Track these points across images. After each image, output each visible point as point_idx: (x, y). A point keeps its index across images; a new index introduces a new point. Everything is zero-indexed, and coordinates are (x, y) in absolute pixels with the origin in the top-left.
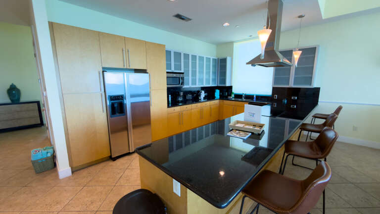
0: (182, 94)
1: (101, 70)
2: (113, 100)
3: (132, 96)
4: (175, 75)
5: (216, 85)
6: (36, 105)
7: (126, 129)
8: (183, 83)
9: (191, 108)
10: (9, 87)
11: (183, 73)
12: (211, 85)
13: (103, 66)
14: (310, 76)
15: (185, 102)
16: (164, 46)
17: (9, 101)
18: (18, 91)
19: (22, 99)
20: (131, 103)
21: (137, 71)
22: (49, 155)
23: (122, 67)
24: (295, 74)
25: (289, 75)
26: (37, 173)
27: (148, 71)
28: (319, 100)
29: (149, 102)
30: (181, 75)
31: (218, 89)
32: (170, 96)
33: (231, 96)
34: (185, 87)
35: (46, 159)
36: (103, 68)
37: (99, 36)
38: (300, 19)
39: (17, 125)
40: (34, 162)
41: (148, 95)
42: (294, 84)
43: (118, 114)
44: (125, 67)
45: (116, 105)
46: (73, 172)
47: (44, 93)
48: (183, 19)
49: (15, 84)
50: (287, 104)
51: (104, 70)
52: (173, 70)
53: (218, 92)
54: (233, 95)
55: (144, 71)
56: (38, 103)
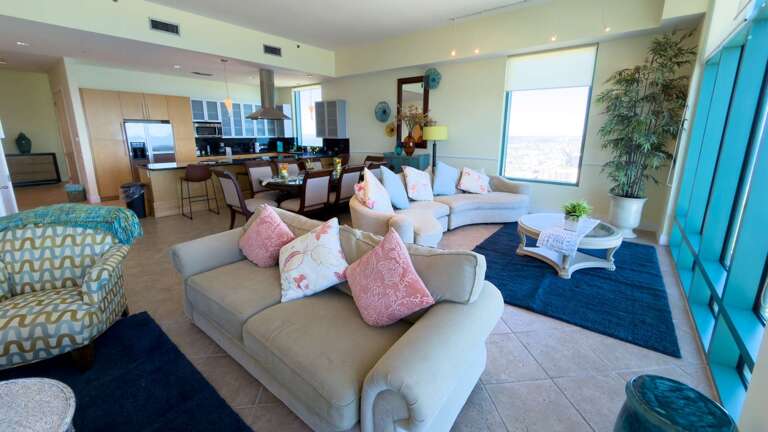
0: (223, 145)
1: (121, 121)
4: (207, 125)
5: (276, 137)
6: (51, 157)
8: (220, 133)
10: (17, 136)
11: (219, 123)
12: (269, 136)
13: (124, 117)
16: (189, 97)
17: (17, 152)
18: (28, 142)
19: (34, 151)
22: (80, 189)
23: (143, 119)
24: (328, 126)
25: (325, 126)
27: (171, 122)
28: (350, 151)
30: (217, 125)
31: (281, 141)
32: (208, 147)
33: (293, 148)
34: (225, 137)
35: (79, 191)
37: (119, 95)
41: (172, 149)
43: (140, 158)
44: (146, 118)
45: (138, 151)
46: (102, 201)
48: (204, 75)
49: (24, 132)
51: (125, 121)
52: (206, 119)
53: (280, 144)
54: (295, 148)
55: (167, 122)
56: (53, 155)
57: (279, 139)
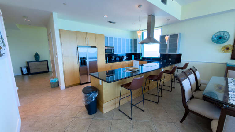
0: (113, 57)
1: (77, 47)
2: (82, 59)
3: (90, 58)
4: (109, 48)
5: (132, 53)
6: (46, 62)
7: (87, 74)
8: (114, 52)
9: (117, 64)
10: (35, 54)
11: (114, 47)
12: (129, 53)
13: (78, 45)
14: (176, 48)
15: (115, 61)
16: (104, 35)
17: (35, 60)
18: (39, 56)
19: (40, 60)
20: (89, 61)
21: (92, 47)
22: (57, 81)
23: (85, 45)
24: (169, 47)
25: (166, 47)
26: (52, 88)
27: (96, 47)
28: (181, 60)
29: (97, 61)
30: (113, 48)
31: (134, 55)
32: (107, 58)
33: (140, 58)
34: (115, 53)
35: (56, 82)
36: (78, 46)
37: (76, 33)
38: (167, 21)
39: (38, 71)
40: (51, 84)
41: (96, 58)
42: (169, 52)
43: (83, 65)
44: (87, 45)
45: (83, 61)
46: (66, 88)
47: (56, 56)
48: (112, 23)
49: (38, 53)
50: (166, 62)
51: (78, 47)
52: (109, 46)
53: (133, 56)
54: (141, 58)
55: (95, 47)
56: (47, 61)
57: (133, 54)
